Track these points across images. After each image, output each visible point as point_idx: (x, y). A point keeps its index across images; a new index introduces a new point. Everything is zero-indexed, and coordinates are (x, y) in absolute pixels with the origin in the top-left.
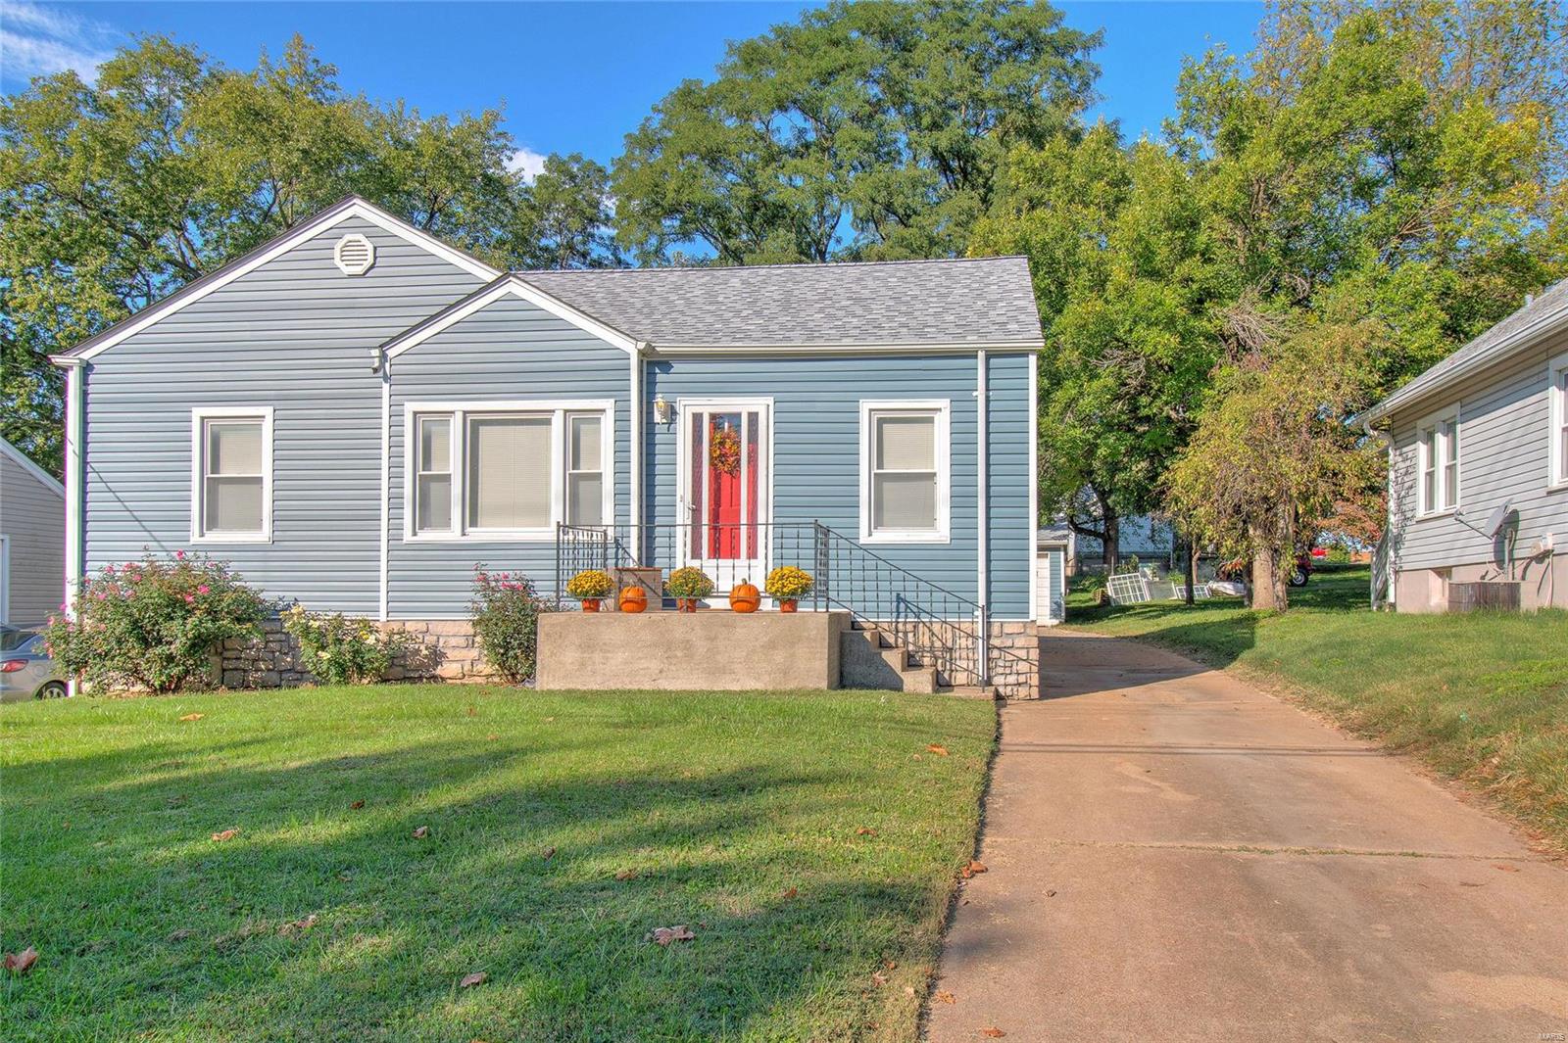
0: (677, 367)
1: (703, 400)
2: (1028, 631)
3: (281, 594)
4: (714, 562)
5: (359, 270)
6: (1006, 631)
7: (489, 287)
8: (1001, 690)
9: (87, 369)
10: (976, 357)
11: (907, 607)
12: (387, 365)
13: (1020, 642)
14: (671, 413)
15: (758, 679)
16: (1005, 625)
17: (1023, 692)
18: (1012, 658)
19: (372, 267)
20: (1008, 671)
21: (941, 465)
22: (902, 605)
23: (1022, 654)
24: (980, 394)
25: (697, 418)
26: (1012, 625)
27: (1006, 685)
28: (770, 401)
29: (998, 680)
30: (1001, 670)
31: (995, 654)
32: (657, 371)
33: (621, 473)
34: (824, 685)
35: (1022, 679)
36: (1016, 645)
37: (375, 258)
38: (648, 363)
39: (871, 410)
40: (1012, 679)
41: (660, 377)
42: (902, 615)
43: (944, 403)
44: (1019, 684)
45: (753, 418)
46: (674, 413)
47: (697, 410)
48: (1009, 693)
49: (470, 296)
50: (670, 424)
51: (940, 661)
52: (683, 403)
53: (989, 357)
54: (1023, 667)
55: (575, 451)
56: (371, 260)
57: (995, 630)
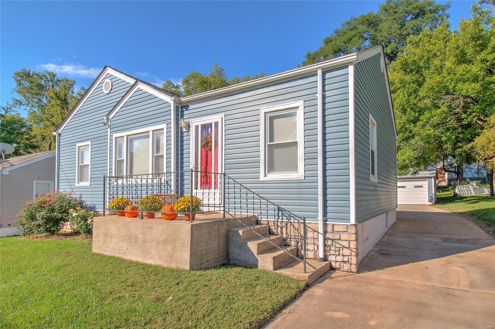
0: (191, 107)
1: (199, 119)
2: (349, 230)
3: (92, 202)
4: (202, 191)
5: (108, 92)
6: (336, 229)
7: (133, 87)
8: (333, 264)
9: (60, 135)
10: (316, 75)
11: (283, 214)
12: (109, 122)
13: (344, 236)
14: (188, 126)
15: (160, 259)
16: (335, 226)
17: (346, 267)
18: (339, 246)
19: (111, 90)
20: (337, 253)
21: (300, 138)
22: (280, 212)
23: (346, 244)
24: (319, 96)
25: (197, 127)
26: (340, 226)
27: (336, 262)
28: (223, 115)
29: (331, 258)
30: (333, 252)
31: (329, 243)
32: (184, 110)
33: (168, 153)
34: (187, 267)
35: (346, 259)
36: (342, 238)
37: (112, 86)
38: (181, 107)
39: (265, 113)
40: (339, 258)
41: (185, 112)
42: (281, 218)
43: (300, 103)
44: (345, 262)
45: (216, 124)
46: (189, 127)
47: (197, 124)
48: (338, 266)
49: (128, 92)
50: (188, 131)
51: (299, 244)
52: (192, 122)
53: (324, 74)
54: (346, 252)
55: (157, 146)
56: (110, 87)
57: (329, 229)
